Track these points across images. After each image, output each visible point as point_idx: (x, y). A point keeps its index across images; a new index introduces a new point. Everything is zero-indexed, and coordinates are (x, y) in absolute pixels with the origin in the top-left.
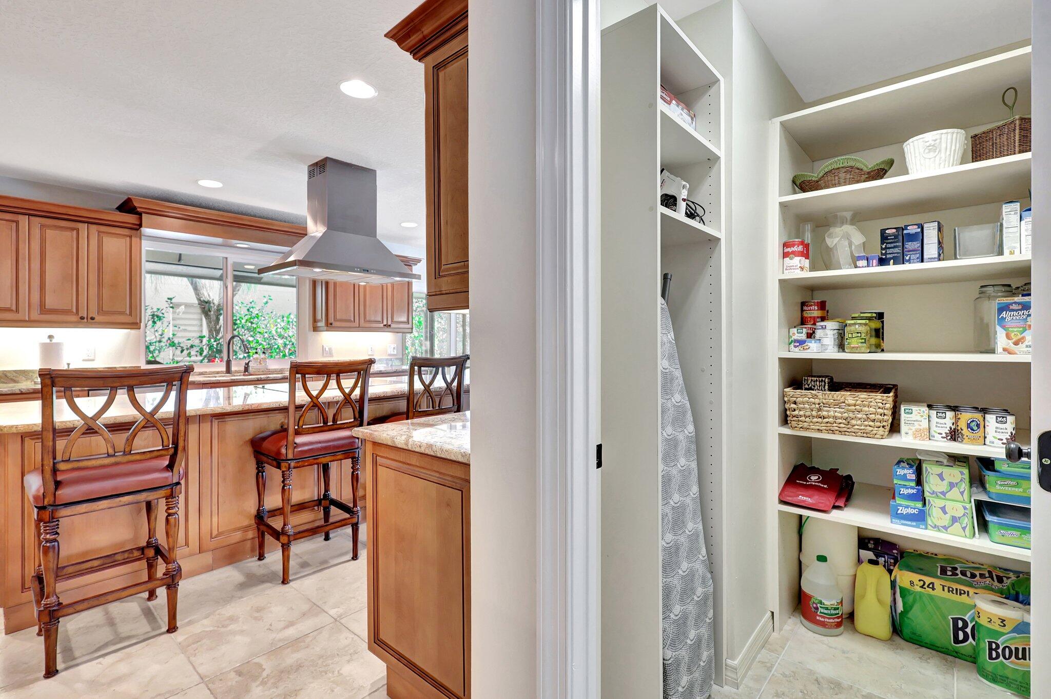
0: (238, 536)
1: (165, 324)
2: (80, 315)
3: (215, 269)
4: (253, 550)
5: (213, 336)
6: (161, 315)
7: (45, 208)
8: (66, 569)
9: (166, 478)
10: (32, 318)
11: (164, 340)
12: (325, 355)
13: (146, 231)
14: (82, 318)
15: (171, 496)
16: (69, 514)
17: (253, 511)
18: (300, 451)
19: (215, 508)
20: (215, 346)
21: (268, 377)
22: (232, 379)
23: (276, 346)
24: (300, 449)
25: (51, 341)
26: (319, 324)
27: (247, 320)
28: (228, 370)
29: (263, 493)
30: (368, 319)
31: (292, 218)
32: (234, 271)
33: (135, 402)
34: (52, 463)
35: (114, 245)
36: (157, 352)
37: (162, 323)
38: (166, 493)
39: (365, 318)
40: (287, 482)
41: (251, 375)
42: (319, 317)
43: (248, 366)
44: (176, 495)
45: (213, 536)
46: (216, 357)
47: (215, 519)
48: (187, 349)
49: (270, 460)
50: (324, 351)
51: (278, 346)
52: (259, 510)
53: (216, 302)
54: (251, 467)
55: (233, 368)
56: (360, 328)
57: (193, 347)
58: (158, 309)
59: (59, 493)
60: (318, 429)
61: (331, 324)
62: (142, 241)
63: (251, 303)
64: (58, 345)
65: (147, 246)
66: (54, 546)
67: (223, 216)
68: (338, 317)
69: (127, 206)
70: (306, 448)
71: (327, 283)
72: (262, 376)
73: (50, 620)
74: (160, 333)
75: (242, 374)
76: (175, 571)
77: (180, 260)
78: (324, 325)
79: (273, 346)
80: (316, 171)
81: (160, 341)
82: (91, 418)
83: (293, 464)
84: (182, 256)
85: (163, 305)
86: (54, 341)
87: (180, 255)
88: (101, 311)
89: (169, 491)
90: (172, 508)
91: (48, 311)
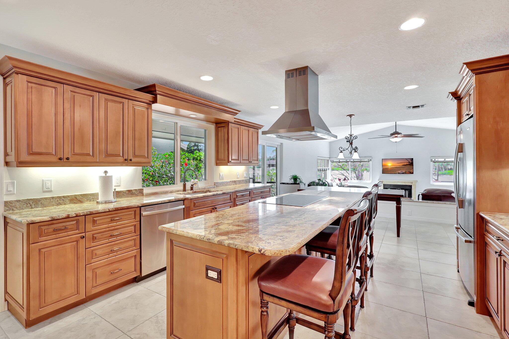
2: (124, 158)
10: (100, 160)
12: (221, 179)
13: (158, 106)
14: (125, 160)
25: (106, 175)
28: (185, 190)
39: (242, 157)
43: (193, 187)
50: (220, 176)
55: (187, 188)
56: (240, 164)
61: (230, 162)
64: (110, 177)
68: (233, 158)
69: (148, 90)
78: (227, 162)
80: (295, 74)
86: (108, 175)
88: (135, 156)
91: (108, 155)
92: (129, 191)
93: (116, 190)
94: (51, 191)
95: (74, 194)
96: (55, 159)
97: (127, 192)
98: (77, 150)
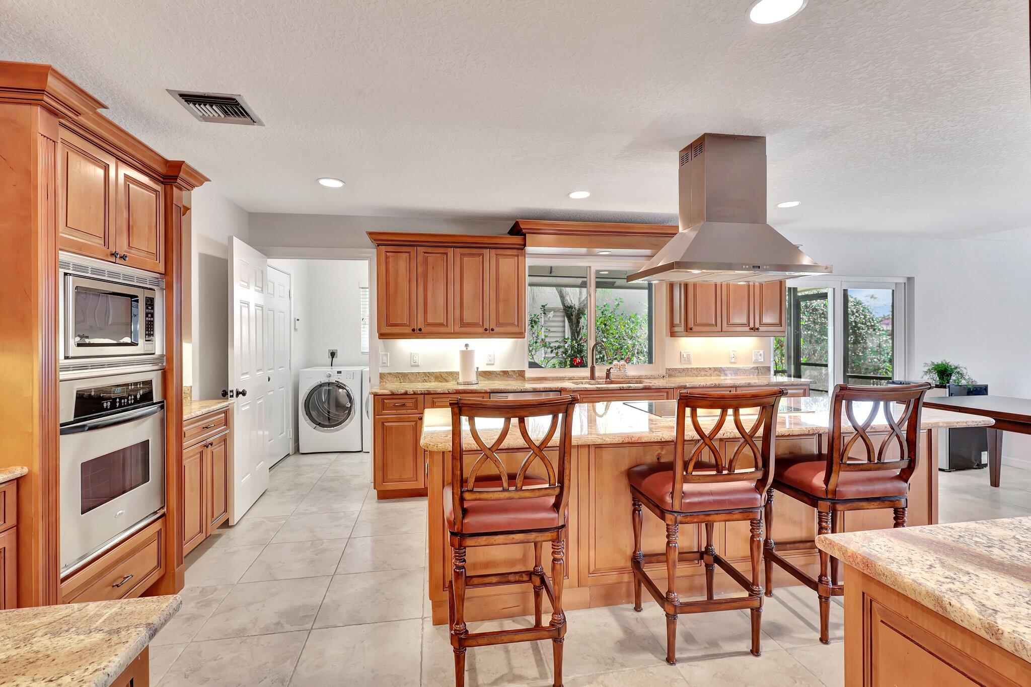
0: (613, 578)
1: (540, 327)
2: (485, 327)
3: (577, 277)
4: (628, 595)
5: (575, 338)
6: (537, 320)
7: (463, 239)
8: (474, 579)
9: (553, 519)
10: (456, 331)
11: (539, 341)
12: (682, 362)
13: (529, 249)
14: (486, 330)
15: (556, 541)
16: (472, 545)
17: (629, 551)
18: (688, 503)
19: (592, 541)
20: (576, 347)
21: (630, 387)
22: (597, 388)
23: (626, 347)
24: (688, 501)
25: (467, 349)
26: (676, 329)
27: (601, 322)
28: (593, 377)
29: (639, 532)
30: (731, 322)
31: (651, 218)
32: (596, 278)
33: (525, 434)
34: (459, 492)
35: (507, 264)
36: (534, 351)
37: (538, 327)
38: (552, 536)
39: (728, 320)
40: (672, 538)
41: (612, 382)
42: (676, 321)
43: (610, 373)
44: (562, 540)
45: (591, 571)
46: (577, 357)
47: (592, 553)
48: (556, 349)
49: (651, 505)
50: (682, 357)
51: (628, 346)
52: (635, 552)
53: (577, 307)
54: (626, 500)
55: (597, 374)
56: (722, 333)
57: (560, 348)
58: (535, 315)
59: (466, 521)
60: (711, 478)
61: (691, 329)
62: (526, 259)
63: (605, 306)
64: (472, 352)
65: (529, 262)
66: (462, 572)
67: (588, 226)
68: (699, 321)
69: (516, 230)
70: (695, 499)
71: (686, 286)
72: (624, 385)
73: (460, 648)
74: (536, 335)
75: (604, 380)
76: (560, 623)
77: (551, 273)
78: (683, 330)
79: (623, 346)
80: (690, 156)
81: (536, 342)
82: (489, 449)
83: (679, 518)
84: (553, 269)
85: (539, 311)
86: (469, 349)
87: (551, 267)
88: (498, 324)
89: (556, 533)
90: (558, 553)
91: (463, 324)
92: (504, 372)
93: (479, 370)
94: (418, 366)
95: (438, 371)
96: (408, 330)
97: (501, 373)
98: (430, 320)
